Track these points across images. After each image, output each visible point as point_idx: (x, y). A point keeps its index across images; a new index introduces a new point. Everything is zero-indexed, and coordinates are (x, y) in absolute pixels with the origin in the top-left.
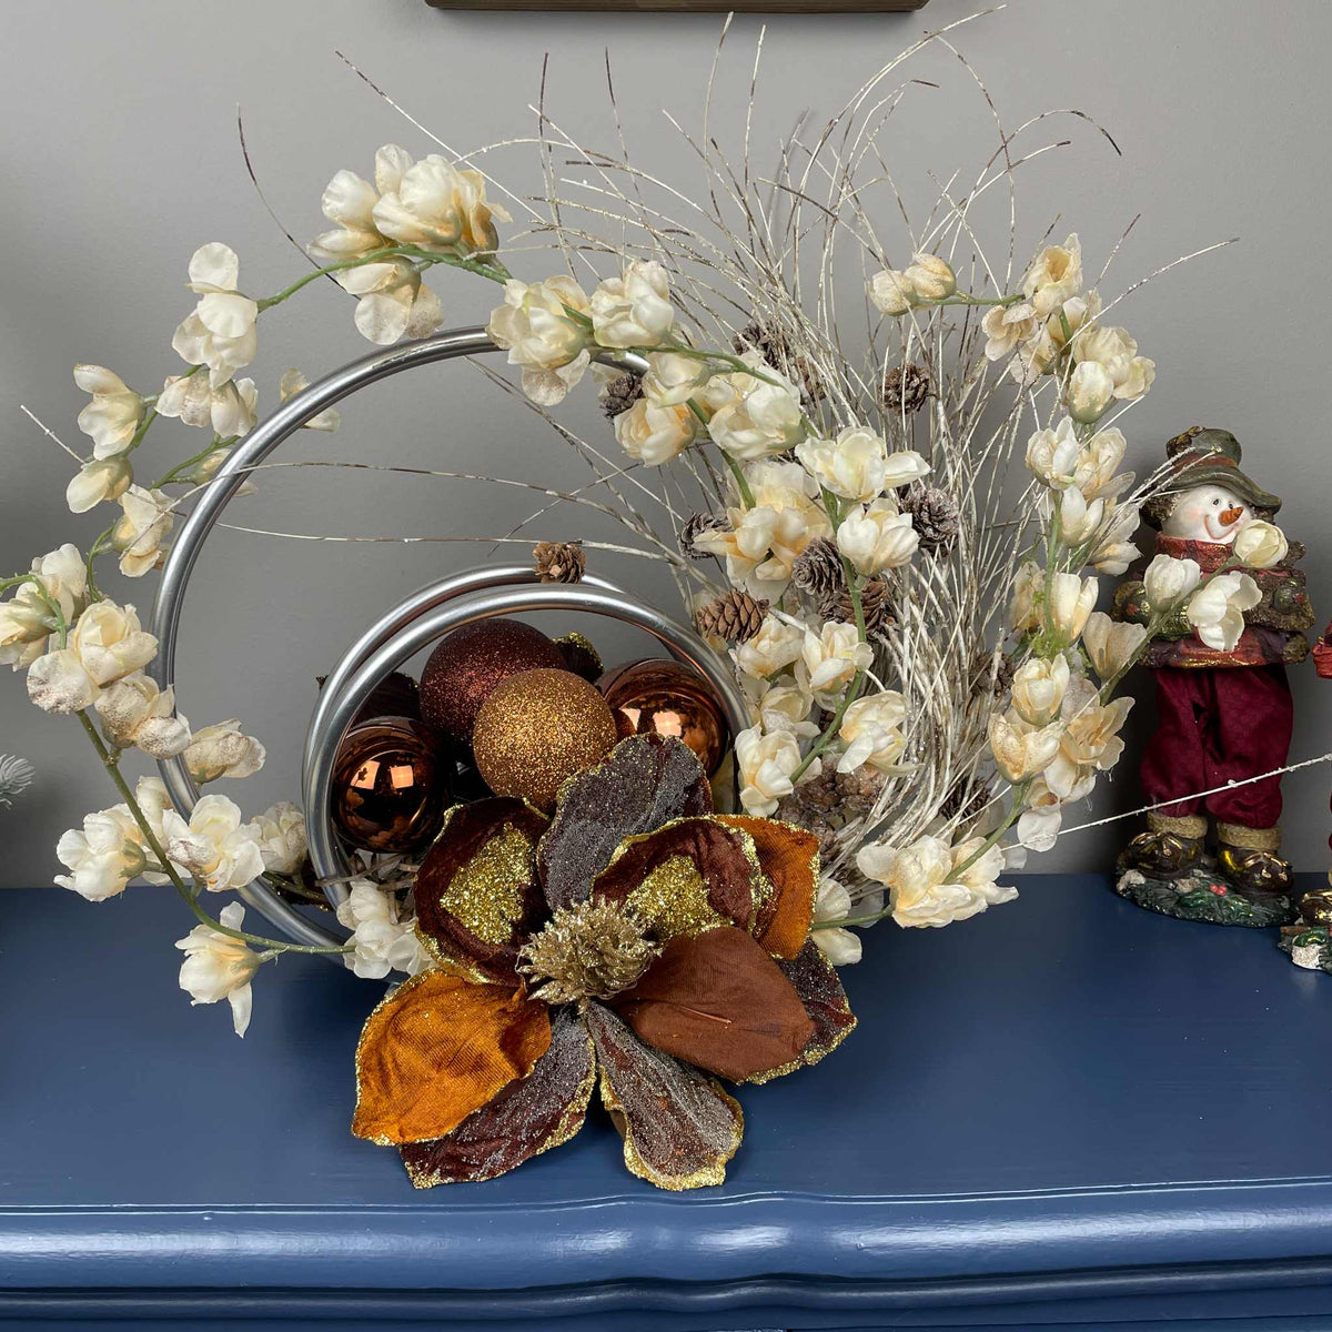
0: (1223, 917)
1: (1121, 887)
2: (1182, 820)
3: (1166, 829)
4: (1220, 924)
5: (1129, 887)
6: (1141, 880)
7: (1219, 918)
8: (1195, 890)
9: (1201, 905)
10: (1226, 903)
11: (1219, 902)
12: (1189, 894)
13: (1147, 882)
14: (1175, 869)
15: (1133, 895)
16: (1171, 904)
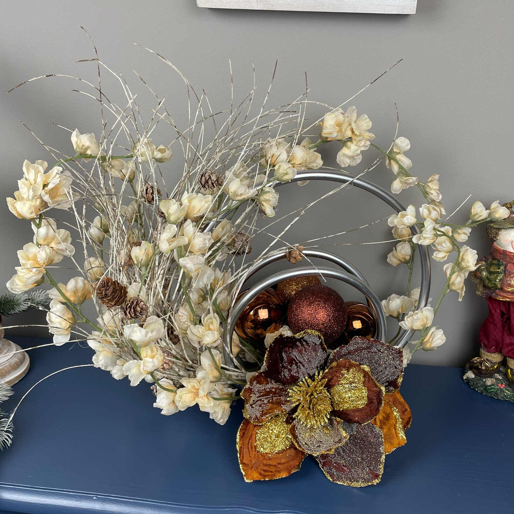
0: (501, 397)
1: (465, 378)
2: (493, 355)
3: (485, 357)
4: (500, 400)
5: (468, 379)
6: (473, 376)
7: (500, 398)
8: (493, 385)
9: (493, 392)
10: (504, 392)
11: (501, 391)
12: (489, 386)
13: (475, 377)
14: (486, 374)
15: (469, 382)
16: (482, 389)
